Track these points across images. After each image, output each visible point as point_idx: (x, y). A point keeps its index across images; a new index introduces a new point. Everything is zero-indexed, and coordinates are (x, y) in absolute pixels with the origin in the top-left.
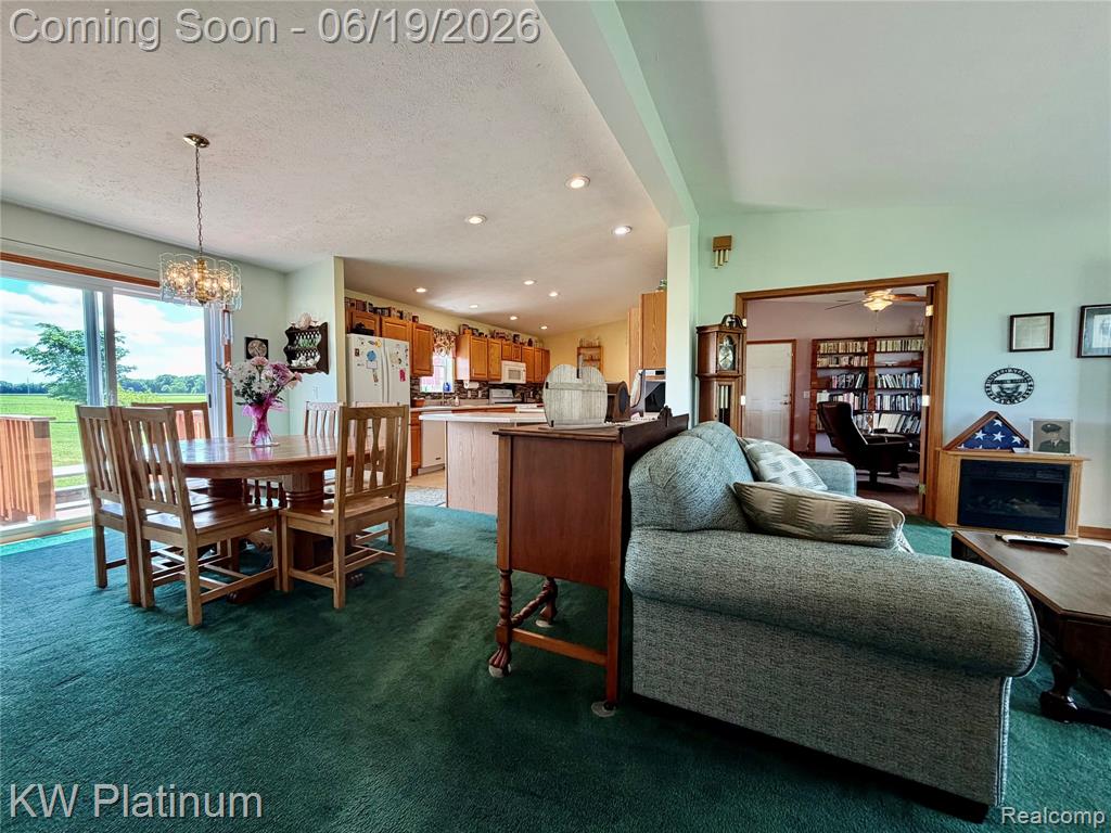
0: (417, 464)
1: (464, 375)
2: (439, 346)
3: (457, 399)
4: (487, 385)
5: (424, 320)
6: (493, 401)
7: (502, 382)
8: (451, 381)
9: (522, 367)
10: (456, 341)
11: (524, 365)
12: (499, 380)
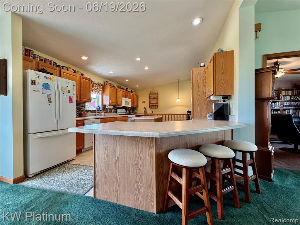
0: (81, 147)
1: (106, 103)
2: (95, 89)
3: (103, 113)
4: (116, 107)
5: (87, 75)
6: (118, 114)
7: (122, 106)
8: (100, 105)
9: (129, 100)
10: (103, 88)
11: (130, 100)
12: (121, 105)
